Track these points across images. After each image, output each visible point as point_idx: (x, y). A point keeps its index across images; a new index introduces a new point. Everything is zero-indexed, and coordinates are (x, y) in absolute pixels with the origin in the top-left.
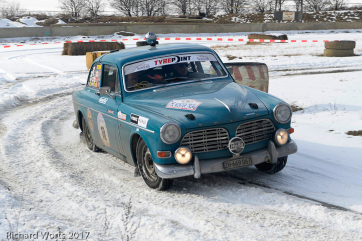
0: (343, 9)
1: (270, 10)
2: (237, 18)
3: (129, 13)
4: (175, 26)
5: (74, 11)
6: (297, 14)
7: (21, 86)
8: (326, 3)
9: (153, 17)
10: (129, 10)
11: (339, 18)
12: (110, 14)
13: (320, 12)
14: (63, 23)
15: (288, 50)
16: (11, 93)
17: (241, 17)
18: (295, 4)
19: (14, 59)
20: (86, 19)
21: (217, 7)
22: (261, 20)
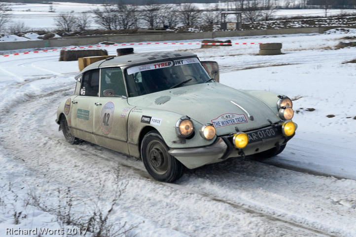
0: (271, 19)
1: (218, 22)
2: (193, 29)
3: (110, 27)
4: (146, 36)
5: (67, 27)
6: (237, 24)
7: (29, 85)
8: (258, 16)
9: (128, 30)
10: (109, 25)
11: (269, 27)
12: (95, 28)
13: (255, 23)
14: (59, 36)
15: (232, 51)
16: (22, 92)
17: (195, 28)
18: (236, 17)
19: (22, 66)
20: (76, 33)
21: (177, 21)
22: (211, 30)
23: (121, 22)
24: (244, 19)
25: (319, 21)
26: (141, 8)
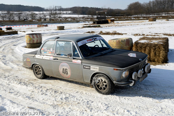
1: (43, 18)
2: (34, 20)
4: (17, 23)
8: (57, 16)
9: (11, 21)
10: (3, 19)
13: (56, 19)
18: (49, 17)
21: (29, 17)
22: (41, 21)
23: (8, 17)
24: (52, 17)
25: (76, 19)
26: (15, 13)
